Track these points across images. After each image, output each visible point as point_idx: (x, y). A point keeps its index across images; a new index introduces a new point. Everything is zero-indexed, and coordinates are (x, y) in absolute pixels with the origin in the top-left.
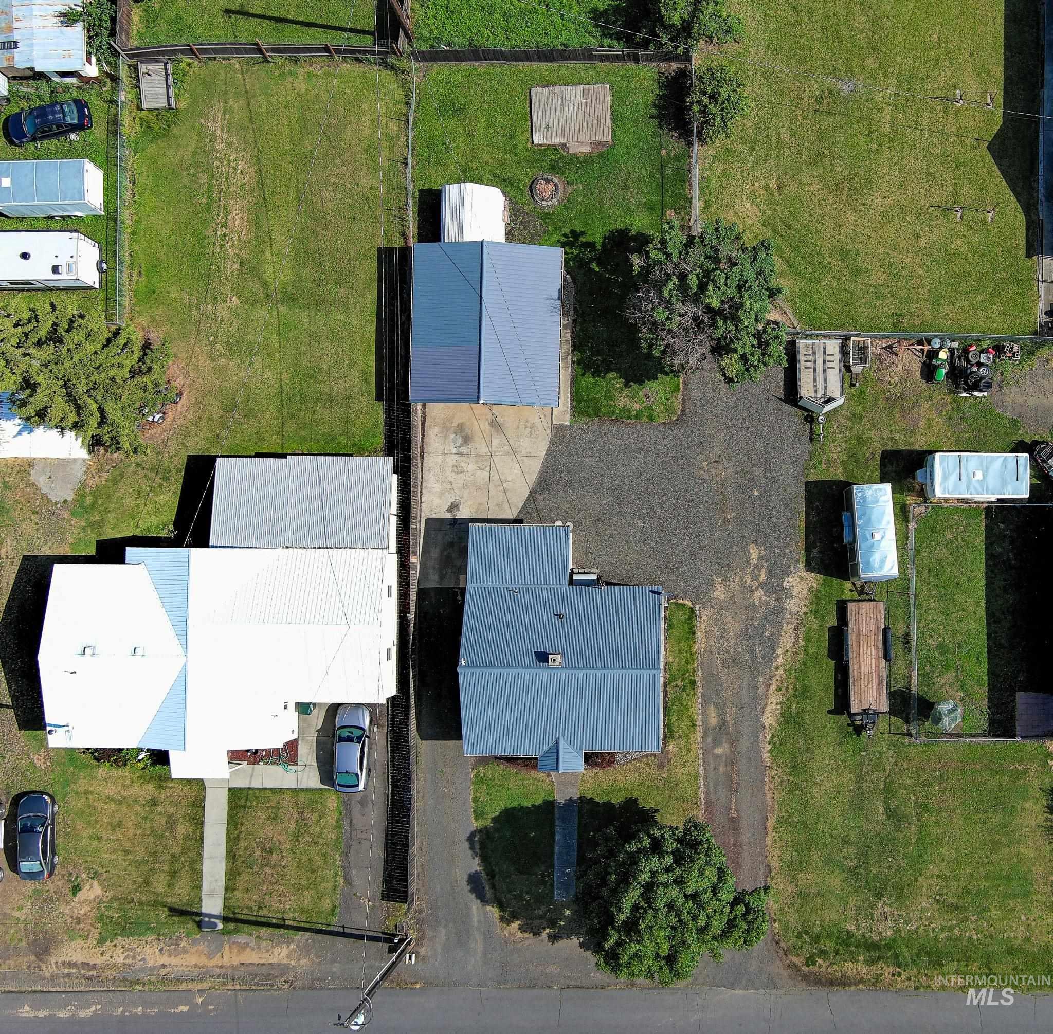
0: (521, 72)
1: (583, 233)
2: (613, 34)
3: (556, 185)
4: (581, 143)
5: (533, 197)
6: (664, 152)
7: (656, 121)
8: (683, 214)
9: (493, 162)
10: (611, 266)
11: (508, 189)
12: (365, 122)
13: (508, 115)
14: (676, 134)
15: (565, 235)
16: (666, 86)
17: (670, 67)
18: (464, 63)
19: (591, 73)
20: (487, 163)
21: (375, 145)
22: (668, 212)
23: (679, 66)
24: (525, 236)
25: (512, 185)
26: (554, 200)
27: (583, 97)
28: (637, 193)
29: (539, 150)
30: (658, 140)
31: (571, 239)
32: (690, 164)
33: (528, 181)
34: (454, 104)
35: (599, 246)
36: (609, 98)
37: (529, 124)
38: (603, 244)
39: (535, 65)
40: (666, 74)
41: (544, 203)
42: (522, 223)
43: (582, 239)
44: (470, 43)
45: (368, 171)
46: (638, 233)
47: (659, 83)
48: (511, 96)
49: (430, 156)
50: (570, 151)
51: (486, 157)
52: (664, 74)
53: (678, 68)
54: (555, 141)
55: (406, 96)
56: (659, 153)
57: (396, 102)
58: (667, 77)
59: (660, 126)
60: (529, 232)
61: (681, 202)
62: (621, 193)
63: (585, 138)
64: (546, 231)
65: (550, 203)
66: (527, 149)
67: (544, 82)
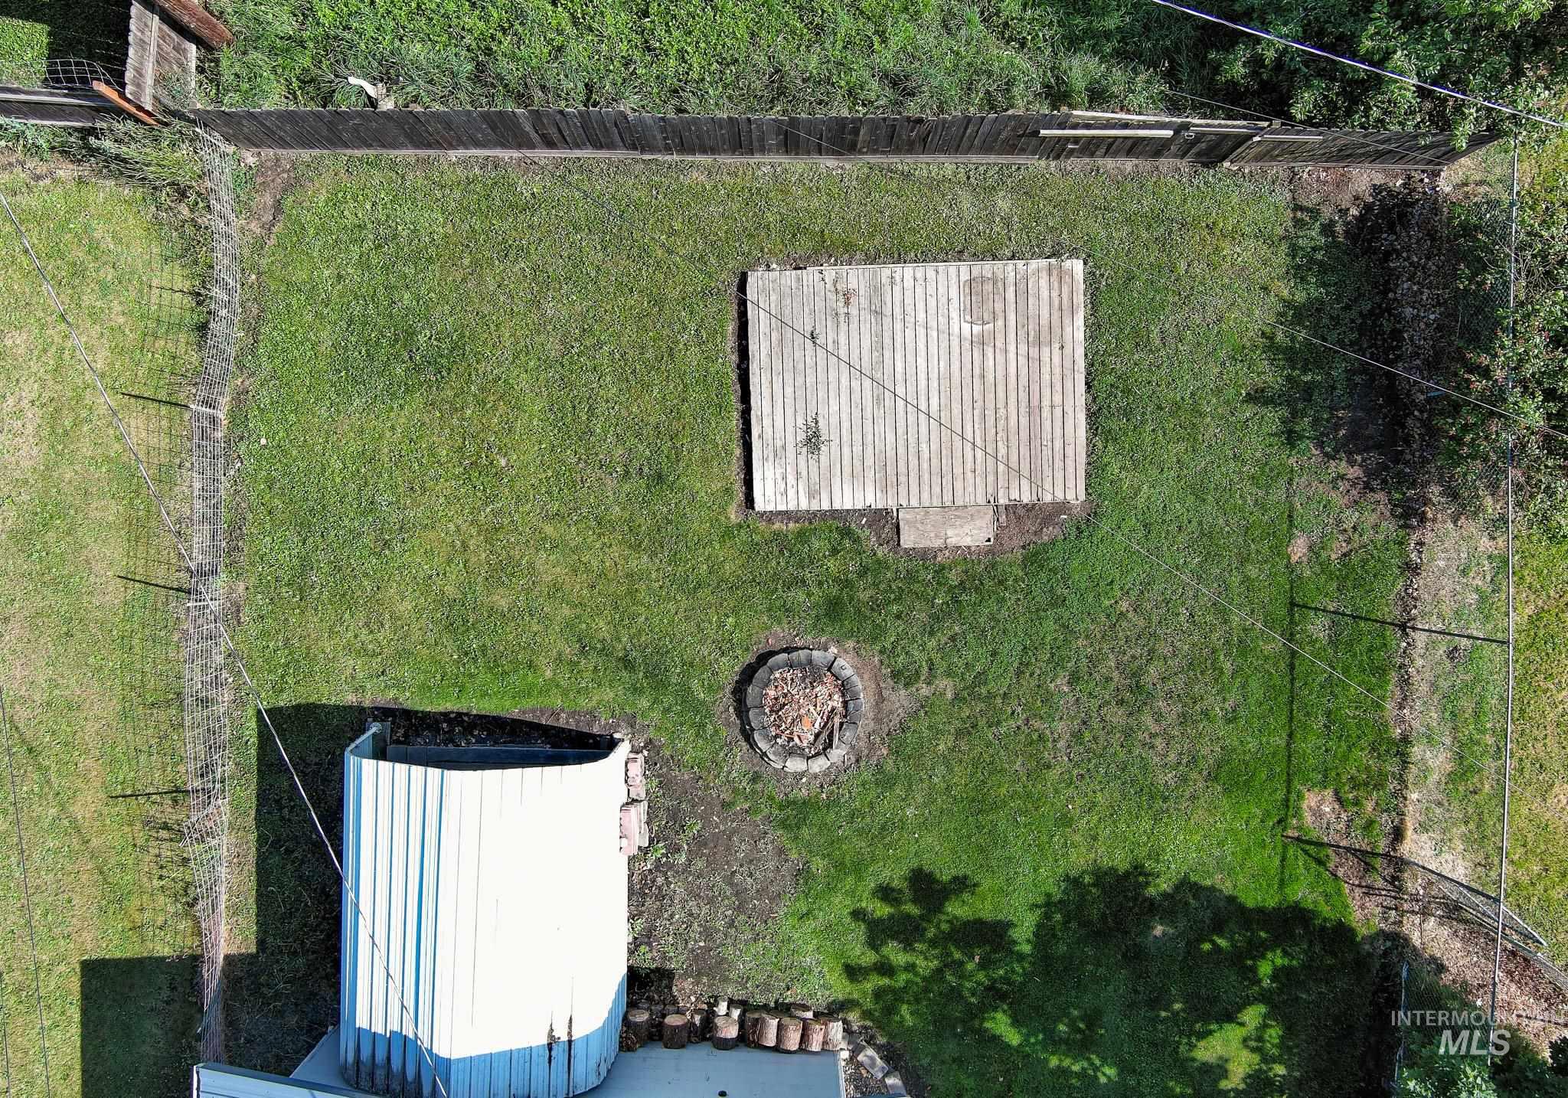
0: (699, 195)
1: (961, 885)
2: (1108, 35)
3: (844, 687)
4: (951, 510)
5: (748, 736)
6: (1298, 549)
7: (1273, 417)
8: (1369, 806)
9: (578, 587)
10: (1072, 1024)
11: (644, 703)
12: (19, 413)
13: (647, 387)
14: (1355, 472)
15: (885, 893)
16: (1323, 268)
17: (1341, 183)
18: (454, 155)
19: (1003, 203)
20: (556, 587)
21: (63, 516)
22: (1310, 800)
23: (1379, 179)
24: (711, 901)
25: (657, 680)
26: (837, 754)
27: (972, 313)
28: (1184, 719)
29: (777, 534)
30: (1279, 493)
31: (912, 909)
32: (1408, 600)
33: (729, 670)
34: (411, 334)
35: (1023, 934)
36: (1080, 321)
37: (735, 422)
38: (1044, 935)
39: (767, 165)
40: (1327, 212)
41: (795, 765)
42: (700, 842)
43: (957, 909)
44: (480, 67)
45: (32, 627)
46: (1185, 885)
47: (1294, 251)
48: (658, 302)
49: (305, 565)
50: (908, 540)
51: (550, 567)
52: (1314, 213)
53: (1377, 189)
54: (847, 498)
55: (199, 298)
56: (1278, 551)
57: (155, 326)
58: (1328, 229)
59: (1291, 438)
60: (729, 880)
61: (1362, 756)
62: (1117, 716)
63: (972, 492)
64: (802, 874)
65: (819, 765)
66: (728, 533)
67: (805, 244)
